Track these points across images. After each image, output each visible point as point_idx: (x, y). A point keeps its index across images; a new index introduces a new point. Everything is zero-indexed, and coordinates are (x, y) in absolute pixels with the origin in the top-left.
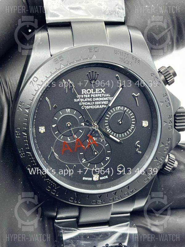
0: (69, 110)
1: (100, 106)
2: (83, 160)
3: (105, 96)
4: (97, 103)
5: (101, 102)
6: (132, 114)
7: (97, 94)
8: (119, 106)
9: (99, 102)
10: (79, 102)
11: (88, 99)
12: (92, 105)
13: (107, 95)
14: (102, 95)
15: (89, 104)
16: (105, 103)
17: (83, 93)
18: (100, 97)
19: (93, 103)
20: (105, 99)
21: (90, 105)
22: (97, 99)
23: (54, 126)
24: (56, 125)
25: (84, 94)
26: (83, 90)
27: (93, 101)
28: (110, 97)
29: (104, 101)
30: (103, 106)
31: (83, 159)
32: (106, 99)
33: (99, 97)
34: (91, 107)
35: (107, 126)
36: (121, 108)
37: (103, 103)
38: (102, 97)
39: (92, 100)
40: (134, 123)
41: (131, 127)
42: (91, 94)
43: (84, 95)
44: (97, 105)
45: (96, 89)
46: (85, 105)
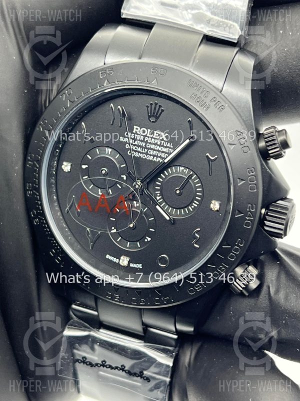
0: (110, 150)
1: (155, 158)
2: (112, 230)
3: (165, 145)
4: (151, 152)
5: (157, 152)
6: (200, 184)
7: (155, 139)
8: (184, 167)
9: (155, 152)
10: (126, 143)
11: (141, 142)
12: (143, 153)
13: (169, 145)
14: (161, 143)
15: (139, 149)
16: (163, 155)
17: (134, 132)
18: (158, 145)
19: (146, 150)
20: (164, 150)
21: (141, 153)
22: (153, 147)
23: (84, 167)
24: (87, 166)
25: (136, 133)
26: (135, 127)
27: (146, 148)
28: (172, 149)
29: (163, 152)
30: (159, 159)
31: (113, 228)
32: (166, 150)
33: (156, 144)
34: (142, 156)
35: (158, 190)
36: (185, 171)
37: (160, 154)
38: (160, 146)
39: (146, 145)
40: (200, 199)
41: (193, 204)
42: (146, 136)
43: (136, 135)
44: (150, 155)
45: (155, 132)
46: (133, 150)
